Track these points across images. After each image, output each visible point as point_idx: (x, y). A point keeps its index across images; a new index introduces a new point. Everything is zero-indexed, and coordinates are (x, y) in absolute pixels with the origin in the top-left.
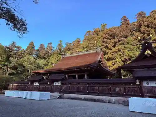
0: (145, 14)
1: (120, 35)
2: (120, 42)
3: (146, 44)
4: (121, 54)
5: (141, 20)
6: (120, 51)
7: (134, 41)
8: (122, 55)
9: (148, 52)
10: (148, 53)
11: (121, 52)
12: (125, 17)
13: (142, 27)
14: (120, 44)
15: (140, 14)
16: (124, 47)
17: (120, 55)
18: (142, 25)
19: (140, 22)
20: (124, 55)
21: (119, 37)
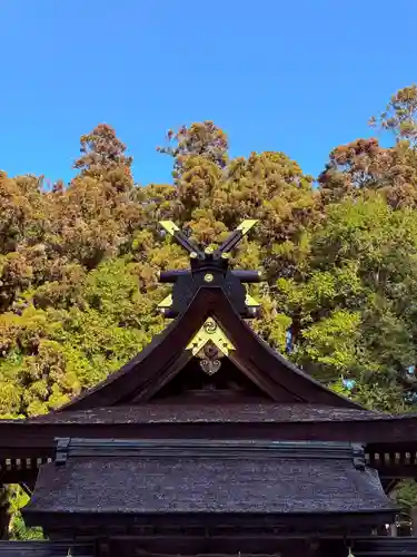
0: (224, 144)
1: (56, 240)
2: (48, 287)
3: (209, 278)
4: (35, 371)
5: (198, 168)
6: (33, 349)
7: (138, 296)
8: (40, 386)
9: (211, 338)
10: (210, 348)
11: (32, 358)
12: (106, 133)
13: (196, 212)
14: (41, 303)
15: (198, 139)
16: (68, 325)
17: (27, 380)
18: (197, 205)
19: (188, 180)
20: (51, 382)
21: (41, 247)
